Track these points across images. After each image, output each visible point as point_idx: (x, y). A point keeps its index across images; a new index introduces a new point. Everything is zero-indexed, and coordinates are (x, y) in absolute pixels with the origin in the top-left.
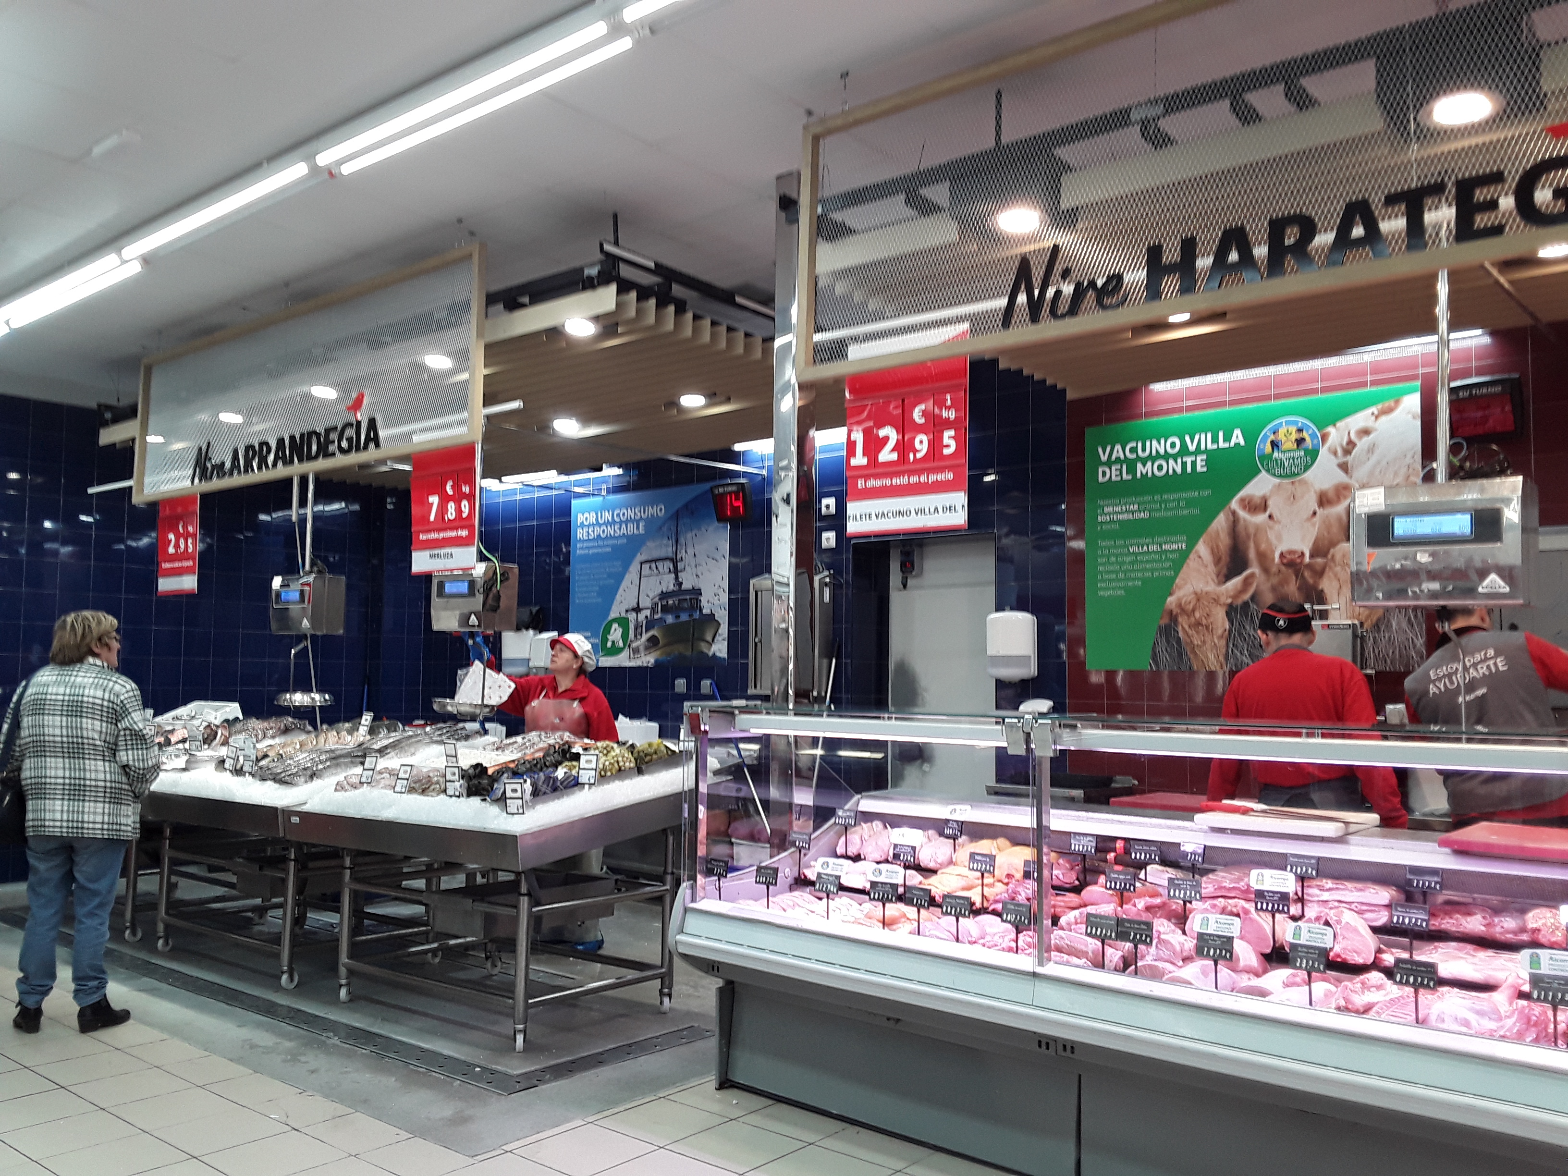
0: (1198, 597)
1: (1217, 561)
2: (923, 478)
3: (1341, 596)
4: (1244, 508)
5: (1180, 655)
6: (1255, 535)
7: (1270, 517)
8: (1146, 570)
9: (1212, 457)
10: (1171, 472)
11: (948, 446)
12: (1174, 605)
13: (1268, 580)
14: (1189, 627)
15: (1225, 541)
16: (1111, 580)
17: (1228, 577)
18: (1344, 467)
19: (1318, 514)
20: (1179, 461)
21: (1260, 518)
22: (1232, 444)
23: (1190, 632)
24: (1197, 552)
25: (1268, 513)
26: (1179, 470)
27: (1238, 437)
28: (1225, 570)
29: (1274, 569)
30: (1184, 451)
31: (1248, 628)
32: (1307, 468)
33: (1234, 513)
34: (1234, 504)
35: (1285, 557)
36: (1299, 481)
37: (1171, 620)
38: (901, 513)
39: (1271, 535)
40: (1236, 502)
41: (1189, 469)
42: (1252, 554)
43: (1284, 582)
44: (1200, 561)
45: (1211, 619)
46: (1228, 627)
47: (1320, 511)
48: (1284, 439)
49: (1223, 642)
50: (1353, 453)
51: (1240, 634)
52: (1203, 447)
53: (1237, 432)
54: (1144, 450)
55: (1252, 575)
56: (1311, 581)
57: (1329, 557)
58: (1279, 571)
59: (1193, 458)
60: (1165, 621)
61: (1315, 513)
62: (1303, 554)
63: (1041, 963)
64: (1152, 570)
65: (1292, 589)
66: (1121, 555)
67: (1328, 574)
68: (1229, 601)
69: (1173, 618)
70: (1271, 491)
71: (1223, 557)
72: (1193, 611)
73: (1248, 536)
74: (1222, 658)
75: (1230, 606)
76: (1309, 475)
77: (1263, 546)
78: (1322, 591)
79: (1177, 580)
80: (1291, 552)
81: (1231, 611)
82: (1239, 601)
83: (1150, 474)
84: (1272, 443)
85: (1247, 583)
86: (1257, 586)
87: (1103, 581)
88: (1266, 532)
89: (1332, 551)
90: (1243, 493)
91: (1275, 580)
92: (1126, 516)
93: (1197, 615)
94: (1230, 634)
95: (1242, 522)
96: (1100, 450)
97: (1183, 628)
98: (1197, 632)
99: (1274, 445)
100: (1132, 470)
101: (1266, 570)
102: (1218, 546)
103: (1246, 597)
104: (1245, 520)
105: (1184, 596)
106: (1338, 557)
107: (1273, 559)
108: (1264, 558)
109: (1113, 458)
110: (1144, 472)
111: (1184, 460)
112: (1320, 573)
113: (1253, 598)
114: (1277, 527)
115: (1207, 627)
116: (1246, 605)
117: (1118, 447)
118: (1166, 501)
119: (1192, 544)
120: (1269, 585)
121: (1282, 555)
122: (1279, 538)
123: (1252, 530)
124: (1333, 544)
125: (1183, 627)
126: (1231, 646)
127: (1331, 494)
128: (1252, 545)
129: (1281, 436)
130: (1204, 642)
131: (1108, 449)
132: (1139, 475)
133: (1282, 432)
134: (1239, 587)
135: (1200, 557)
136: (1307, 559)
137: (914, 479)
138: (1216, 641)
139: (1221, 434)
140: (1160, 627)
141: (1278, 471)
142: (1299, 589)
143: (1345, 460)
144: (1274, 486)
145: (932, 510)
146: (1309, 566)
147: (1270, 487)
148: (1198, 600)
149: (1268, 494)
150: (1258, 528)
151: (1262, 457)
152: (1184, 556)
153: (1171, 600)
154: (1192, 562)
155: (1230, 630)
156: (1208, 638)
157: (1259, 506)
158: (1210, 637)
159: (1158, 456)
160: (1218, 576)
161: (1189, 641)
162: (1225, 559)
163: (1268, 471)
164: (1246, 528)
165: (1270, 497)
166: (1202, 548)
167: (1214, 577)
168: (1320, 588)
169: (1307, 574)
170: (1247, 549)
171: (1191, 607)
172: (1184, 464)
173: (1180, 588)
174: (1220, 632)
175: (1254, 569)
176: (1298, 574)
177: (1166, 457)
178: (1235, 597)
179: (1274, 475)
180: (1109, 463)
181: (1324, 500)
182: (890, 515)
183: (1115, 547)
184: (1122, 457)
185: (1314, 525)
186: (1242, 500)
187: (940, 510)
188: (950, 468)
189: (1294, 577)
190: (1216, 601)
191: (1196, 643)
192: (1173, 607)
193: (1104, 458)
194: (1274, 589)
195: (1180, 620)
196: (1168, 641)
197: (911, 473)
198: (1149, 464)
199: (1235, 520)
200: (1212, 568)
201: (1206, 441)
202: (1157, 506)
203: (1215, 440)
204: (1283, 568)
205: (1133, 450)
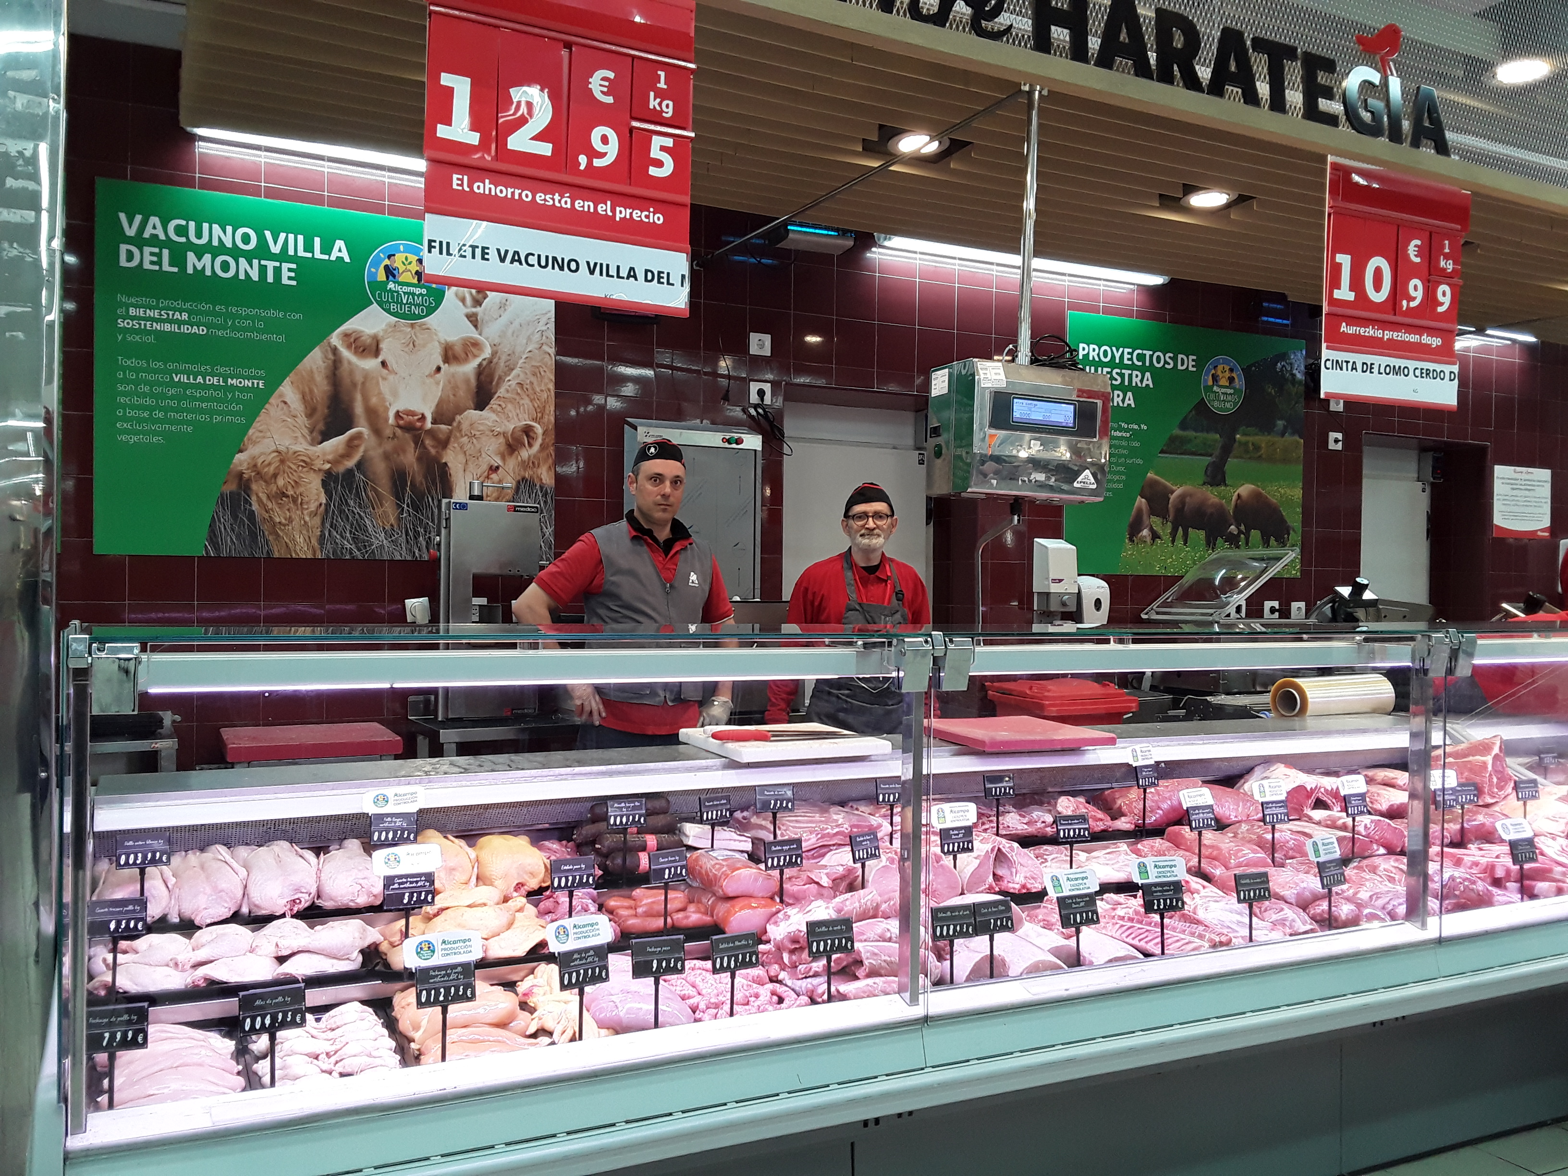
0: (283, 458)
1: (310, 413)
2: (604, 208)
3: (467, 473)
4: (349, 347)
5: (253, 535)
6: (363, 383)
7: (384, 364)
8: (202, 411)
9: (304, 268)
10: (242, 276)
11: (659, 164)
12: (245, 466)
13: (380, 445)
14: (268, 497)
15: (321, 387)
16: (140, 421)
17: (326, 436)
18: (473, 319)
19: (442, 371)
20: (255, 262)
21: (370, 364)
22: (333, 258)
23: (270, 505)
24: (281, 396)
25: (380, 359)
26: (255, 276)
27: (340, 250)
28: (321, 426)
29: (388, 432)
30: (262, 251)
31: (352, 503)
32: (431, 310)
33: (335, 350)
34: (335, 339)
35: (402, 418)
36: (420, 326)
37: (239, 486)
38: (558, 264)
39: (384, 387)
40: (338, 336)
41: (270, 279)
42: (359, 409)
43: (400, 450)
44: (285, 407)
45: (302, 489)
46: (324, 501)
47: (444, 367)
48: (402, 268)
49: (317, 520)
50: (484, 305)
51: (341, 512)
52: (291, 252)
53: (340, 244)
54: (199, 235)
55: (359, 436)
56: (433, 451)
57: (455, 424)
58: (394, 434)
59: (277, 264)
60: (232, 487)
61: (439, 369)
62: (423, 418)
63: (914, 1000)
64: (211, 412)
65: (409, 458)
66: (159, 383)
67: (453, 444)
68: (328, 466)
69: (244, 484)
70: (385, 331)
71: (320, 408)
72: (275, 476)
73: (354, 385)
74: (314, 542)
75: (328, 473)
76: (431, 320)
77: (374, 400)
78: (446, 464)
79: (251, 432)
80: (412, 413)
81: (329, 480)
82: (341, 469)
83: (208, 272)
84: (387, 268)
85: (351, 445)
86: (365, 451)
87: (125, 419)
88: (378, 383)
89: (458, 418)
90: (347, 326)
91: (388, 446)
92: (167, 327)
93: (281, 482)
94: (327, 511)
95: (345, 364)
96: (122, 216)
97: (259, 501)
98: (280, 506)
99: (390, 272)
100: (178, 259)
101: (377, 431)
102: (311, 391)
103: (351, 463)
104: (349, 362)
105: (262, 454)
106: (465, 426)
107: (387, 420)
108: (374, 416)
109: (146, 235)
110: (199, 268)
111: (263, 262)
112: (444, 444)
113: (359, 465)
114: (391, 377)
115: (295, 500)
116: (349, 473)
117: (154, 220)
118: (234, 317)
119: (273, 384)
120: (380, 451)
121: (398, 415)
122: (395, 394)
123: (359, 378)
124: (460, 411)
125: (258, 497)
126: (328, 525)
127: (458, 349)
128: (359, 397)
129: (398, 261)
130: (290, 520)
131: (138, 218)
132: (190, 270)
133: (399, 258)
134: (341, 450)
135: (285, 403)
136: (429, 425)
137: (583, 205)
138: (307, 519)
139: (317, 241)
140: (222, 495)
141: (393, 307)
142: (419, 459)
143: (474, 310)
144: (389, 325)
145: (624, 273)
146: (430, 432)
147: (383, 326)
148: (282, 461)
149: (381, 334)
150: (367, 376)
151: (376, 285)
152: (261, 399)
153: (241, 460)
154: (273, 408)
155: (328, 505)
156: (296, 515)
157: (371, 348)
158: (299, 512)
159: (221, 249)
160: (311, 432)
161: (266, 516)
162: (322, 411)
163: (380, 304)
164: (351, 373)
165: (383, 338)
166: (288, 390)
167: (306, 432)
168: (444, 461)
169: (428, 442)
170: (352, 400)
171: (272, 469)
172: (263, 270)
173: (255, 443)
174: (313, 507)
175: (362, 428)
176: (418, 441)
177: (236, 253)
178: (335, 462)
179: (388, 311)
180: (139, 241)
181: (450, 355)
182: (533, 260)
183: (148, 370)
184: (162, 237)
185: (438, 383)
186: (346, 335)
187: (641, 275)
188: (659, 204)
189: (413, 445)
190: (308, 465)
191: (278, 520)
192: (243, 467)
193: (131, 232)
194: (387, 457)
195: (254, 487)
196: (235, 517)
197: (578, 190)
198: (207, 257)
199: (336, 363)
200: (302, 420)
201: (296, 244)
202: (221, 321)
203: (309, 248)
204: (399, 431)
205: (182, 231)
